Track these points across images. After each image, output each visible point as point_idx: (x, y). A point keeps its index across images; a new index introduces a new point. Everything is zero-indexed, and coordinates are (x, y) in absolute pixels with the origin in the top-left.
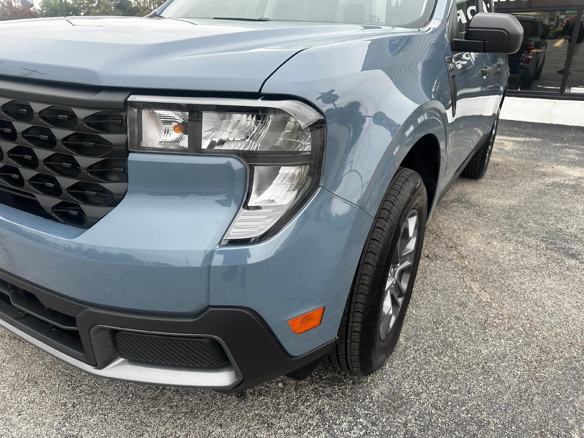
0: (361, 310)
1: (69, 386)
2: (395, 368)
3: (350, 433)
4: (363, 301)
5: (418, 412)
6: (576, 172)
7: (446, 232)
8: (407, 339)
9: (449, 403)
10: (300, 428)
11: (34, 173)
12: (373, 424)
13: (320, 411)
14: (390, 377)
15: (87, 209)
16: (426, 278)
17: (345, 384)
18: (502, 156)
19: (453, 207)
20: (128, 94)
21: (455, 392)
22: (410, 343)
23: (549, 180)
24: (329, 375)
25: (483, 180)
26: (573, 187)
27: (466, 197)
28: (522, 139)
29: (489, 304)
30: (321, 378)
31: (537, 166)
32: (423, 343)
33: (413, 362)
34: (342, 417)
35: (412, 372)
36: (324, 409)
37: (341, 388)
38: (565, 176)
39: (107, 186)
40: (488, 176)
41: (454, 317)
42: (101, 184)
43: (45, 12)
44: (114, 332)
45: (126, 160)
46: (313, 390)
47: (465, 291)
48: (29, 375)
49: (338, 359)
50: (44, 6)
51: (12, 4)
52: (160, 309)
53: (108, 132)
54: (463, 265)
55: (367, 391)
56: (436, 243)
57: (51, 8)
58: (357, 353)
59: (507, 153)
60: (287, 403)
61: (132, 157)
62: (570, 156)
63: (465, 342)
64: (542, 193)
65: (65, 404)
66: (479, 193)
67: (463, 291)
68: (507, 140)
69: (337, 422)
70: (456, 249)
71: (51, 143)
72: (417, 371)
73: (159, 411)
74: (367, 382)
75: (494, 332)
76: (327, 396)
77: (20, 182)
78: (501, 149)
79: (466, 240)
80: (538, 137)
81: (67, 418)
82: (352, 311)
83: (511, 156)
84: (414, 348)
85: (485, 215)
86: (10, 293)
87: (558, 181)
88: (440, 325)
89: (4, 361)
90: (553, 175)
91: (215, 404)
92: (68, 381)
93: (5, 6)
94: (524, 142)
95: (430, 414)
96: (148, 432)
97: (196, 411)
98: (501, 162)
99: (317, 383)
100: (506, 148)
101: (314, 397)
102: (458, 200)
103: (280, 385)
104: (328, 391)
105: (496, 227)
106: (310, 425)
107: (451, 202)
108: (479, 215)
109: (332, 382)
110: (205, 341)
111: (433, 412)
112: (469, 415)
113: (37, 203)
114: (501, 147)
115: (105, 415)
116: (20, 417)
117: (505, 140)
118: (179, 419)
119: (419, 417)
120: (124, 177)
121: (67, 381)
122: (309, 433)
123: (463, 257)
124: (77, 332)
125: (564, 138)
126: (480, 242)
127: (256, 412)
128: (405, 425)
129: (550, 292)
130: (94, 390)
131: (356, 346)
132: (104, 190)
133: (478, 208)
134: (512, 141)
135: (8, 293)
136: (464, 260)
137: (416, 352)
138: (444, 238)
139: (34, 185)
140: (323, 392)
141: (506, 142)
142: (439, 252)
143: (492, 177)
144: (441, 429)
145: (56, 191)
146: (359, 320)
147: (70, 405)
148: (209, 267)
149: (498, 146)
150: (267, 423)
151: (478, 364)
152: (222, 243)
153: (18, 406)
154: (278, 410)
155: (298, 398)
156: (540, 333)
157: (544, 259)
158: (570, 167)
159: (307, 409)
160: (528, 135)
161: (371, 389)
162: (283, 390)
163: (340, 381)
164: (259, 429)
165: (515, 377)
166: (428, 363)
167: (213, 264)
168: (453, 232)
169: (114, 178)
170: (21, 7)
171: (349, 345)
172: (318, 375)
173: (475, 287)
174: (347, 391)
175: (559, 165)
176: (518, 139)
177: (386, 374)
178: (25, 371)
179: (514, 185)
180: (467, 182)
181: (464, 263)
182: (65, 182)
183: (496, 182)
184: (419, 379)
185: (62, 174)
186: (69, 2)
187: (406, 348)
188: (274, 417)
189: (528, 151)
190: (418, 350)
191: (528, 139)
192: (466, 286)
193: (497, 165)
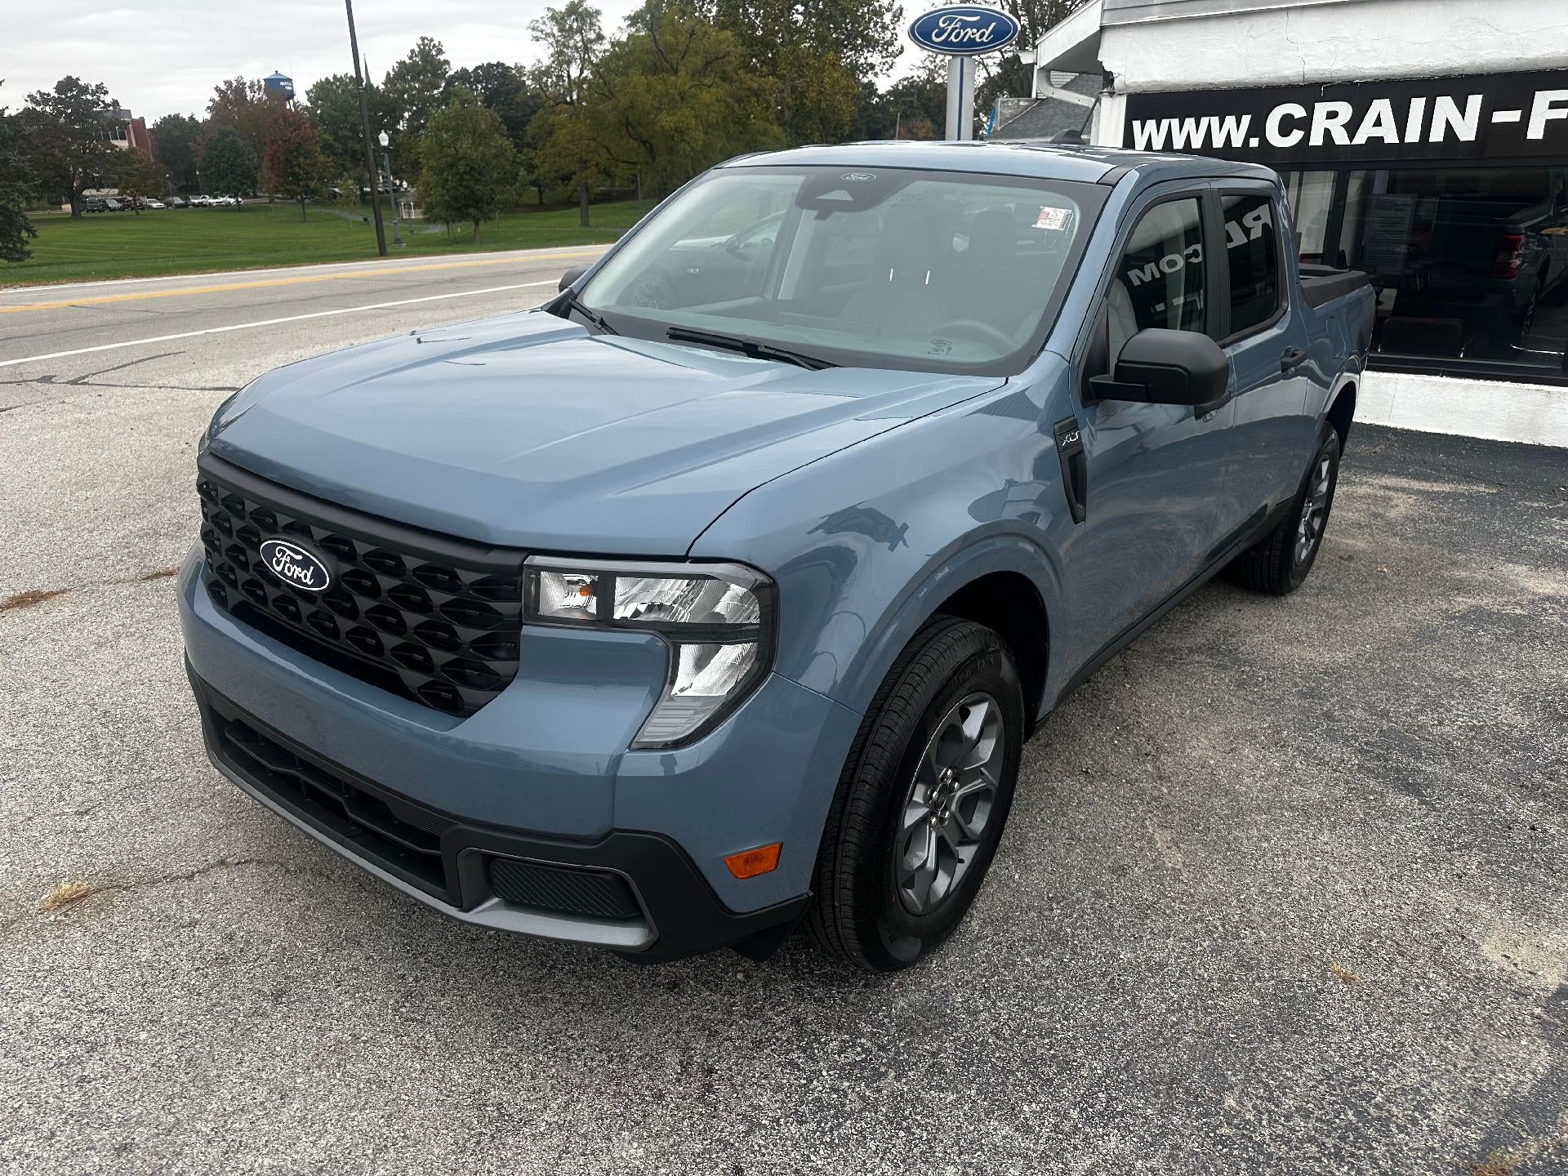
0: (852, 854)
1: (408, 952)
2: (946, 969)
3: (840, 1056)
4: (855, 840)
5: (963, 1039)
6: (1544, 584)
7: (1147, 722)
8: (985, 924)
9: (1024, 1031)
10: (761, 1041)
11: (398, 641)
12: (882, 1048)
13: (796, 1021)
14: (932, 982)
15: (465, 692)
16: (1065, 814)
17: (851, 985)
18: (1371, 535)
19: (1190, 663)
20: (525, 554)
21: (1042, 1015)
22: (989, 931)
23: (1463, 602)
24: (828, 969)
25: (1294, 599)
26: (1517, 621)
27: (1234, 640)
28: (1447, 488)
29: (1176, 874)
30: (811, 972)
31: (1454, 563)
32: (1013, 932)
33: (983, 962)
34: (832, 1033)
35: (974, 978)
36: (805, 1018)
37: (842, 990)
38: (1512, 593)
39: (494, 665)
40: (1311, 587)
41: (1093, 892)
42: (486, 663)
43: (319, 112)
44: (489, 859)
45: (519, 634)
46: (793, 989)
47: (1137, 845)
48: (347, 931)
49: (827, 934)
50: (318, 98)
51: (246, 96)
52: (551, 829)
53: (497, 598)
54: (1156, 793)
55: (885, 1000)
56: (1115, 745)
57: (334, 103)
58: (850, 923)
59: (1390, 527)
60: (748, 1005)
61: (527, 630)
62: (1551, 539)
63: (1096, 938)
64: (1427, 635)
65: (403, 977)
66: (1270, 631)
67: (1132, 846)
68: (1403, 490)
69: (823, 1040)
70: (1156, 758)
71: (424, 606)
72: (985, 976)
73: (544, 999)
74: (889, 985)
75: (1161, 924)
76: (815, 1001)
77: (378, 649)
78: (1375, 515)
79: (1185, 740)
80: (1489, 483)
81: (408, 995)
82: (839, 855)
83: (1395, 535)
84: (992, 940)
85: (1256, 685)
86: (345, 798)
87: (1487, 604)
88: (1058, 903)
89: (308, 909)
90: (1484, 587)
91: (632, 996)
92: (407, 944)
93: (229, 101)
94: (1448, 496)
95: (984, 1044)
96: (525, 1025)
97: (600, 1003)
98: (1364, 552)
99: (803, 979)
100: (1393, 514)
101: (793, 1001)
102: (1211, 649)
103: (740, 976)
104: (819, 992)
105: (1269, 715)
106: (778, 1039)
107: (1191, 650)
108: (1241, 685)
109: (828, 981)
110: (608, 877)
111: (990, 1040)
112: (1052, 1052)
113: (397, 678)
114: (1381, 510)
115: (462, 997)
116: (339, 989)
117: (1396, 489)
118: (573, 1012)
119: (963, 1047)
120: (514, 655)
121: (404, 944)
122: (772, 1050)
123: (1160, 778)
124: (439, 858)
125: (1558, 488)
126: (1214, 748)
127: (695, 1012)
128: (934, 1055)
129: (1318, 858)
130: (446, 961)
131: (849, 912)
132: (488, 670)
133: (1248, 669)
134: (1419, 492)
135: (341, 800)
136: (1162, 784)
137: (994, 946)
138: (1138, 735)
139: (396, 656)
140: (810, 994)
141: (1400, 494)
142: (1115, 763)
143: (1322, 590)
144: (994, 1066)
145: (426, 666)
146: (850, 869)
147: (411, 979)
148: (615, 777)
149: (1372, 507)
150: (709, 1029)
151: (1104, 975)
152: (633, 746)
153: (336, 974)
154: (731, 1013)
155: (765, 999)
156: (1254, 933)
157: (1339, 791)
158: (1537, 567)
159: (777, 1016)
160: (1468, 477)
161: (894, 997)
162: (743, 984)
163: (844, 979)
164: (693, 1036)
165: (1164, 1001)
166: (1009, 965)
167: (620, 774)
168: (1165, 722)
169: (502, 654)
170: (266, 101)
171: (837, 910)
172: (807, 967)
173: (1161, 839)
174: (852, 996)
175: (1510, 561)
176: (1437, 487)
177: (927, 976)
178: (341, 925)
179: (1366, 614)
180: (1253, 602)
181: (1160, 790)
182: (440, 657)
183: (1324, 605)
184: (985, 990)
185: (436, 646)
186: (378, 87)
187: (978, 939)
188: (723, 1022)
189: (1447, 521)
190: (1000, 943)
191: (1462, 488)
192: (1143, 836)
193: (1350, 558)
